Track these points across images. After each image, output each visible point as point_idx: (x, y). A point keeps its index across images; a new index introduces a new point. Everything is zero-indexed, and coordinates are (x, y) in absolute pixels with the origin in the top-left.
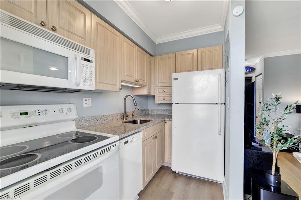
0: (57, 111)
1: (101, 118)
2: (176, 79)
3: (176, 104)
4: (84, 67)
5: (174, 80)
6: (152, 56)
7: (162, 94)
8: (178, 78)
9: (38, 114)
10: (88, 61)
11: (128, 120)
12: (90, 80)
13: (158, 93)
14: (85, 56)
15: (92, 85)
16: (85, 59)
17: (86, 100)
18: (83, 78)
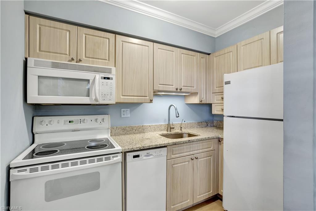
0: (93, 120)
1: (140, 128)
2: (228, 83)
3: (228, 116)
4: (104, 85)
5: (225, 84)
6: (209, 54)
7: (220, 103)
8: (230, 81)
9: (79, 122)
10: (108, 78)
11: (173, 132)
12: (110, 95)
13: (216, 101)
14: (105, 75)
15: (112, 100)
16: (105, 78)
17: (124, 111)
18: (102, 95)
